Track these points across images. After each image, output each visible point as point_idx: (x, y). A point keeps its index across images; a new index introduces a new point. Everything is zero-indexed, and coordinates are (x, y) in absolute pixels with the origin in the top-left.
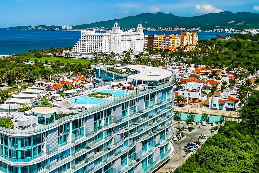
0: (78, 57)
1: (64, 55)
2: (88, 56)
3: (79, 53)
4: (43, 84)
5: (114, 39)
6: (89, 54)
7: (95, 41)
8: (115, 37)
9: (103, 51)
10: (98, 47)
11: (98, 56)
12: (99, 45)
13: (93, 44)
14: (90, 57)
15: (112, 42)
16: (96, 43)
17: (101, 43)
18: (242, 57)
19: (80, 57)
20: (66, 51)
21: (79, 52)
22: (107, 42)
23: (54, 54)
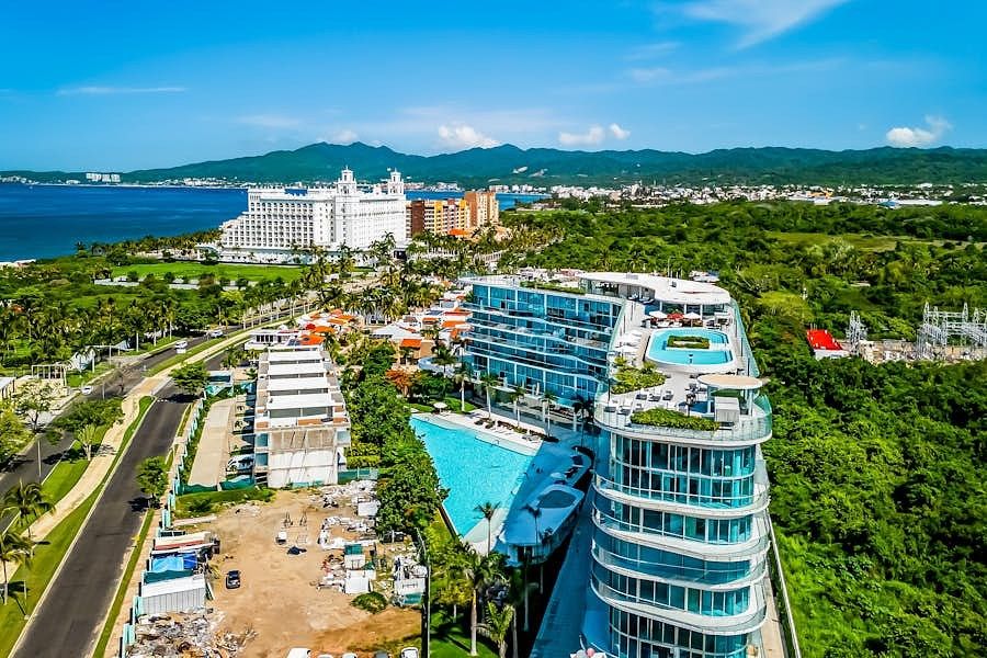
0: (242, 260)
1: (198, 256)
2: (274, 256)
3: (246, 250)
4: (271, 337)
5: (344, 211)
6: (276, 251)
7: (281, 216)
8: (347, 206)
9: (317, 243)
10: (302, 232)
11: (302, 257)
12: (302, 226)
13: (285, 225)
14: (281, 258)
15: (339, 220)
16: (293, 223)
17: (308, 221)
18: (620, 249)
19: (247, 260)
20: (202, 245)
21: (245, 246)
22: (323, 218)
23: (165, 254)
